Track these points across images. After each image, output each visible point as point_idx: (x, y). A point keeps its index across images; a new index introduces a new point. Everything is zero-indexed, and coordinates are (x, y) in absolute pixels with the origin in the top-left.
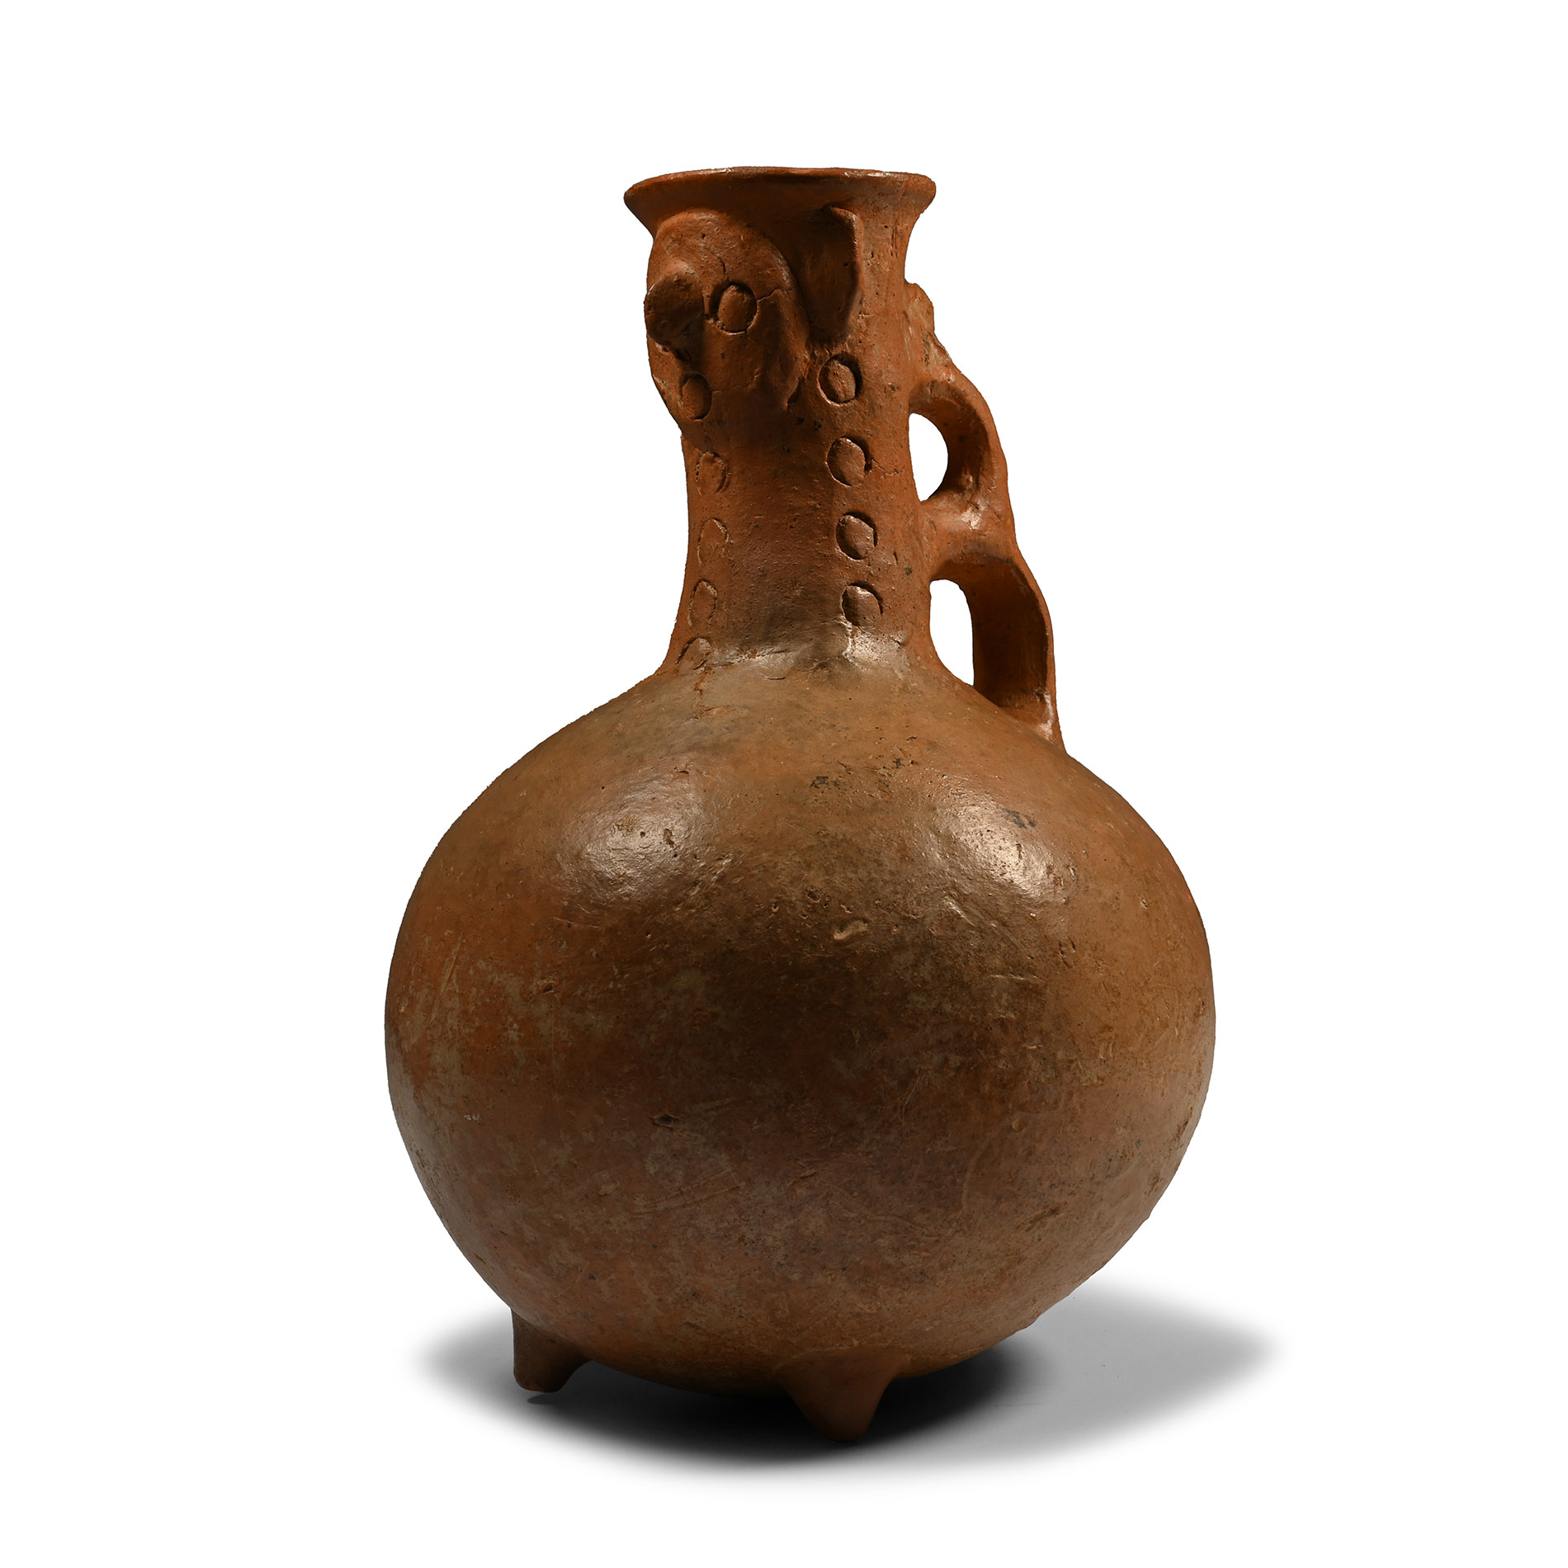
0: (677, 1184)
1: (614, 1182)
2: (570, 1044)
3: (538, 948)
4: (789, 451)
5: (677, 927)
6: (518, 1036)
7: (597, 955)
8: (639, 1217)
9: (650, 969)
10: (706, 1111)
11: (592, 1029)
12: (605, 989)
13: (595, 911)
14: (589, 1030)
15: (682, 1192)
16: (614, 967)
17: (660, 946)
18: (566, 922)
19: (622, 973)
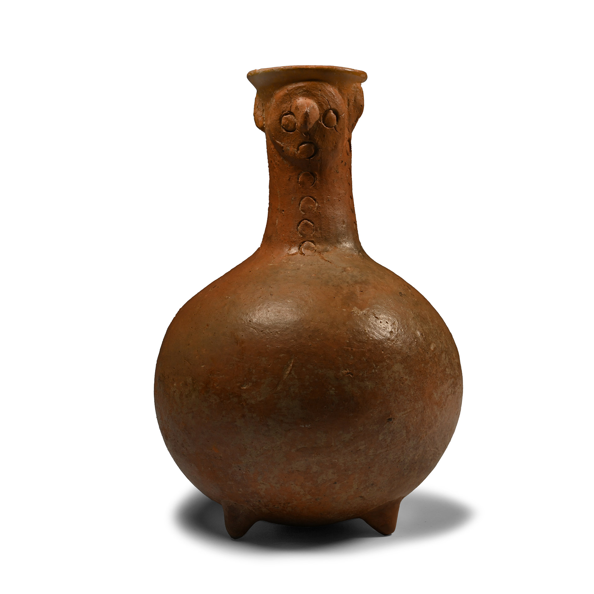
0: (387, 443)
1: (365, 444)
2: (359, 394)
3: (340, 359)
4: (338, 172)
5: (391, 348)
6: (335, 392)
7: (366, 360)
8: (369, 457)
9: (386, 364)
10: (403, 415)
11: (367, 388)
12: (371, 372)
13: (361, 344)
14: (366, 388)
15: (388, 446)
16: (373, 364)
17: (387, 355)
18: (350, 348)
19: (377, 366)
